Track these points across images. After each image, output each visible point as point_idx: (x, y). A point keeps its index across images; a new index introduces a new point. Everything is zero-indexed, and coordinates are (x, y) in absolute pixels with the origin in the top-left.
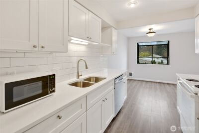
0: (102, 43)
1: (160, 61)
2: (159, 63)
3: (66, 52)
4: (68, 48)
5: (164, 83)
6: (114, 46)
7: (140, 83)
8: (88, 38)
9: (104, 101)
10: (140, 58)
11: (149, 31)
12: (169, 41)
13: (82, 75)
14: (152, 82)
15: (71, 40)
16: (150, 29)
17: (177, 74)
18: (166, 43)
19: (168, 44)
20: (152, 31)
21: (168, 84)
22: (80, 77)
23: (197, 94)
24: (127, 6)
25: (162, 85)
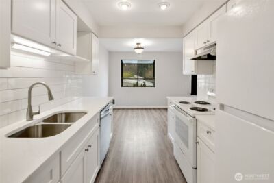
0: (77, 55)
1: (143, 84)
2: (142, 86)
3: (5, 68)
4: (11, 60)
5: (150, 109)
6: (94, 61)
7: (125, 112)
8: (55, 45)
9: (87, 150)
10: (124, 80)
11: (136, 46)
12: (155, 61)
13: (39, 113)
14: (138, 109)
15: (13, 43)
16: (138, 44)
17: (168, 97)
18: (152, 62)
19: (154, 64)
20: (140, 46)
21: (154, 109)
22: (35, 117)
23: (194, 117)
24: (117, 6)
25: (149, 111)
